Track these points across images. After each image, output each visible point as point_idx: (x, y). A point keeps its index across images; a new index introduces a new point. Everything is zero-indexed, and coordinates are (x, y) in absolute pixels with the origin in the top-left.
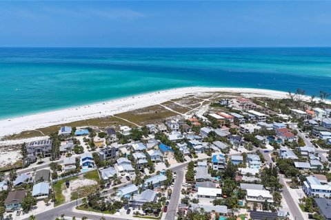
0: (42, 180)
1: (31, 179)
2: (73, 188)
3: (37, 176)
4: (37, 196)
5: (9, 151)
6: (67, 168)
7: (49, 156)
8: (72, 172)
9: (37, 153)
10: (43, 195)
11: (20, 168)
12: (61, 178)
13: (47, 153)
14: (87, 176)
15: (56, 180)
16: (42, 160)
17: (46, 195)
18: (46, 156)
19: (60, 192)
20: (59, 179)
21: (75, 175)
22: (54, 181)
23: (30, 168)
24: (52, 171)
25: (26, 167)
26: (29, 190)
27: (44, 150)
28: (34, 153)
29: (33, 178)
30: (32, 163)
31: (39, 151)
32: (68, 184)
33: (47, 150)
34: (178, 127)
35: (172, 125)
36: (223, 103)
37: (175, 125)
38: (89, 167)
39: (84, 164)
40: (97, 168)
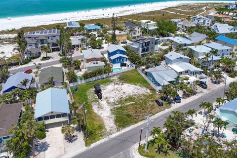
0: (51, 83)
1: (33, 81)
2: (112, 100)
3: (42, 76)
4: (46, 118)
5: (3, 44)
6: (91, 64)
7: (58, 50)
8: (100, 72)
9: (40, 45)
10: (58, 116)
11: (16, 64)
12: (83, 82)
13: (54, 45)
14: (124, 78)
15: (76, 84)
16: (49, 55)
17: (64, 115)
18: (54, 50)
19: (88, 107)
20: (79, 82)
21: (104, 76)
22: (72, 85)
23: (31, 64)
24: (65, 70)
25: (26, 63)
26: (30, 101)
27: (50, 41)
28: (36, 45)
29: (37, 79)
30: (34, 58)
31: (42, 41)
32: (98, 92)
33: (54, 41)
34: (210, 23)
35: (202, 21)
36: (231, 8)
37: (207, 20)
38: (123, 65)
39: (115, 59)
40: (136, 67)
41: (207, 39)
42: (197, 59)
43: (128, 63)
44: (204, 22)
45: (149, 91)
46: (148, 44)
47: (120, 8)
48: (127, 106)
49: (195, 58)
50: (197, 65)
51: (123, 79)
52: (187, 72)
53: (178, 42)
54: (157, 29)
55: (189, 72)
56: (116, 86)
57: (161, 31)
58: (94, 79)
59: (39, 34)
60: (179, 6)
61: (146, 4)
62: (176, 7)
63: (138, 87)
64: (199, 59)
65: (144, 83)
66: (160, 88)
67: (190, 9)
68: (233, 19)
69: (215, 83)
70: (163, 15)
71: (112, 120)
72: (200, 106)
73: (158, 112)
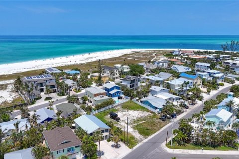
6: (98, 98)
9: (39, 88)
12: (97, 112)
20: (94, 113)
25: (33, 103)
32: (116, 117)
34: (167, 65)
35: (161, 64)
36: (175, 54)
37: (164, 64)
38: (119, 98)
39: (114, 94)
40: (131, 99)
41: (172, 76)
42: (174, 90)
43: (123, 96)
44: (163, 65)
45: (151, 114)
46: (133, 81)
47: (81, 55)
48: (142, 124)
49: (171, 89)
50: (175, 94)
51: (126, 108)
52: (170, 99)
53: (153, 79)
54: (130, 71)
55: (172, 99)
56: (124, 113)
57: (134, 72)
58: (104, 109)
59: (37, 78)
60: (133, 53)
61: (103, 52)
62: (131, 54)
63: (140, 112)
64: (175, 89)
65: (144, 109)
66: (158, 110)
67: (143, 56)
68: (182, 62)
69: (192, 105)
70: (124, 60)
71: (137, 133)
72: (193, 116)
73: (165, 125)
